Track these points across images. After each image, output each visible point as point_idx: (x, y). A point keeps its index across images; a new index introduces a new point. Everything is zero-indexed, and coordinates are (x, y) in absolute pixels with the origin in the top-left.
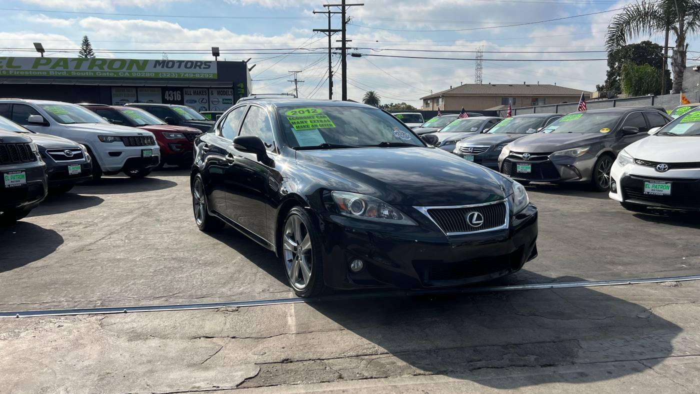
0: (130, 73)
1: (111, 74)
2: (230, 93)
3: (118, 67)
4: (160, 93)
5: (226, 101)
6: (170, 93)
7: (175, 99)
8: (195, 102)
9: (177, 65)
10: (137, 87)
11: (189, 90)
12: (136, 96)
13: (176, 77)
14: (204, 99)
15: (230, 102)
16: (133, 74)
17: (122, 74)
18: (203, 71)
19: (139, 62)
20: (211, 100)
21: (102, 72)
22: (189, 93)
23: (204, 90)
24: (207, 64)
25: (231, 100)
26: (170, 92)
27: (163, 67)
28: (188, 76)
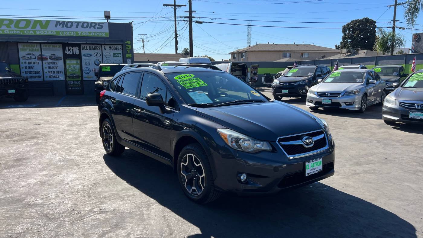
0: (34, 31)
1: (17, 32)
2: (119, 49)
3: (23, 26)
4: (61, 48)
5: (116, 55)
6: (69, 49)
7: (74, 54)
8: (91, 55)
9: (75, 25)
10: (40, 43)
11: (85, 46)
12: (40, 51)
13: (75, 35)
14: (98, 53)
15: (119, 55)
16: (37, 32)
17: (27, 32)
18: (96, 30)
19: (42, 22)
20: (104, 54)
21: (9, 30)
22: (86, 49)
23: (98, 46)
24: (100, 25)
25: (120, 54)
26: (70, 47)
27: (63, 27)
28: (84, 34)
